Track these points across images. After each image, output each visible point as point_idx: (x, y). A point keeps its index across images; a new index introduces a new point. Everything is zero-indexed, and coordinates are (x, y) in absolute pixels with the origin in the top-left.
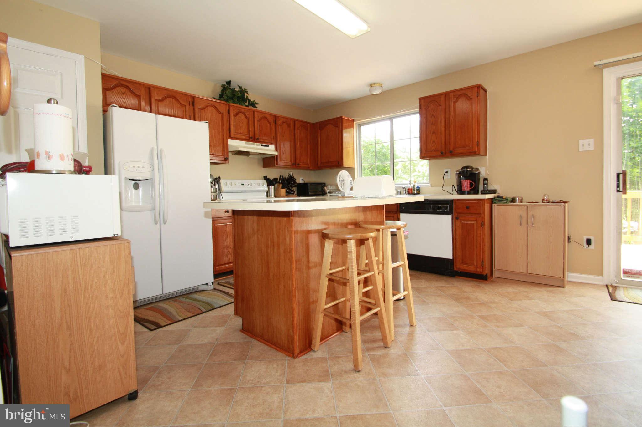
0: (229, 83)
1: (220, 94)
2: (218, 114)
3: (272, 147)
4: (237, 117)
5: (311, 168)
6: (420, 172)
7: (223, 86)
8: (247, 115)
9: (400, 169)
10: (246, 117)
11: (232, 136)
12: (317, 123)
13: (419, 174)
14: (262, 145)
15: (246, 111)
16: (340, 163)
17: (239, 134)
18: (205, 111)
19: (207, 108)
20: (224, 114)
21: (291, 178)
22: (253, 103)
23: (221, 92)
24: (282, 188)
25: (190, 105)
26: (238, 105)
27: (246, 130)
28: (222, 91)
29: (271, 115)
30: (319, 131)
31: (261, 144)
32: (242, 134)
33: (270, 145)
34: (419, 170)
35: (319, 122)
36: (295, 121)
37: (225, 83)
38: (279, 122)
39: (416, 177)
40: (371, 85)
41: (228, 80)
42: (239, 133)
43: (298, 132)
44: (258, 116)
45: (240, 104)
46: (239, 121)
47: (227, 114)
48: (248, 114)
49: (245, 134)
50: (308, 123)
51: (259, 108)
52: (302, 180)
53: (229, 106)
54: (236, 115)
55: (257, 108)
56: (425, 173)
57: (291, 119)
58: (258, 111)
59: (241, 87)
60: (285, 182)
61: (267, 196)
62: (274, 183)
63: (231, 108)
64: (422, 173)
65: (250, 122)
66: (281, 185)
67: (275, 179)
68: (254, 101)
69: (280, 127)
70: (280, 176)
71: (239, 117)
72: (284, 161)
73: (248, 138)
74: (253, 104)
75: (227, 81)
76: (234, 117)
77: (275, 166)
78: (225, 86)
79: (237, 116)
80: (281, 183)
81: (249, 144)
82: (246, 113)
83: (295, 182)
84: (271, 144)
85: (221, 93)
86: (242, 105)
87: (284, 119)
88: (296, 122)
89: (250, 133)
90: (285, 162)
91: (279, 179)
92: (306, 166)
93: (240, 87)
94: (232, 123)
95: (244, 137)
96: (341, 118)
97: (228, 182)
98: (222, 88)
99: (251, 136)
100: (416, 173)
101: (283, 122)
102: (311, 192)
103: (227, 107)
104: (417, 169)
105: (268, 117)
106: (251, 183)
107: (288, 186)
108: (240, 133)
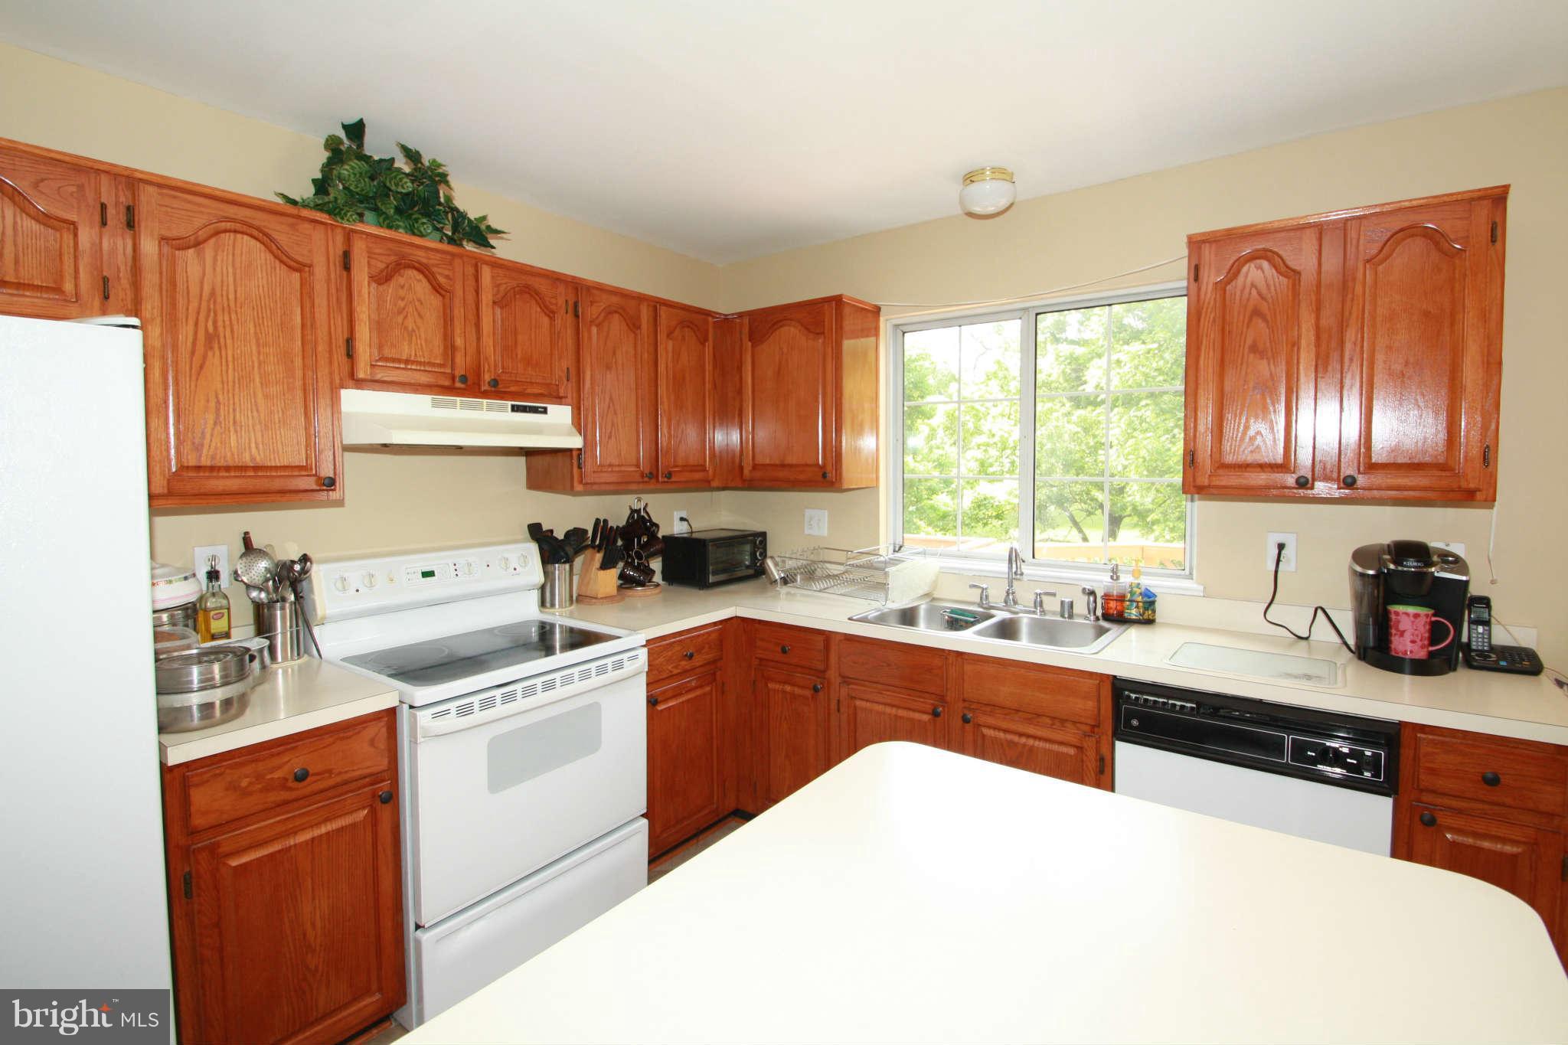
0: (356, 130)
1: (314, 181)
2: (281, 271)
3: (560, 414)
4: (390, 289)
5: (715, 484)
6: (993, 435)
7: (332, 144)
8: (442, 280)
9: (942, 426)
10: (437, 288)
11: (361, 374)
12: (741, 315)
13: (991, 441)
14: (515, 409)
15: (433, 260)
16: (829, 475)
17: (402, 366)
18: (200, 256)
19: (212, 241)
20: (320, 271)
21: (640, 525)
22: (477, 228)
23: (322, 171)
24: (605, 565)
25: (104, 223)
26: (401, 235)
27: (437, 343)
28: (328, 167)
29: (556, 279)
30: (750, 344)
31: (510, 403)
32: (413, 362)
33: (551, 408)
34: (990, 431)
35: (751, 314)
36: (657, 304)
37: (342, 134)
38: (591, 312)
39: (984, 448)
40: (970, 178)
41: (352, 119)
42: (399, 361)
43: (670, 348)
44: (498, 286)
45: (412, 231)
46: (402, 304)
47: (336, 270)
48: (446, 272)
49: (433, 365)
50: (707, 313)
51: (503, 249)
52: (682, 519)
53: (349, 235)
54: (382, 278)
55: (493, 247)
56: (1007, 439)
57: (641, 298)
58: (498, 264)
59: (418, 153)
60: (615, 541)
61: (543, 604)
62: (570, 550)
63: (359, 248)
64: (999, 439)
65: (458, 312)
66: (599, 557)
67: (576, 535)
68: (484, 218)
69: (594, 330)
70: (598, 521)
71: (402, 287)
72: (610, 465)
73: (447, 383)
74: (479, 233)
75: (345, 123)
76: (374, 285)
77: (572, 487)
78: (341, 142)
79: (393, 283)
80: (599, 548)
81: (454, 406)
82: (435, 269)
83: (653, 536)
84: (559, 399)
85: (319, 176)
86: (422, 236)
87: (615, 299)
88: (663, 312)
89: (459, 359)
90: (617, 469)
91: (590, 534)
92: (698, 476)
93: (413, 156)
94: (364, 313)
95: (424, 379)
96: (837, 301)
97: (355, 572)
98: (327, 154)
99: (459, 372)
100: (981, 439)
101: (609, 312)
102: (715, 573)
103: (339, 238)
104: (985, 426)
105: (542, 286)
106: (469, 565)
107: (629, 556)
108: (407, 362)
